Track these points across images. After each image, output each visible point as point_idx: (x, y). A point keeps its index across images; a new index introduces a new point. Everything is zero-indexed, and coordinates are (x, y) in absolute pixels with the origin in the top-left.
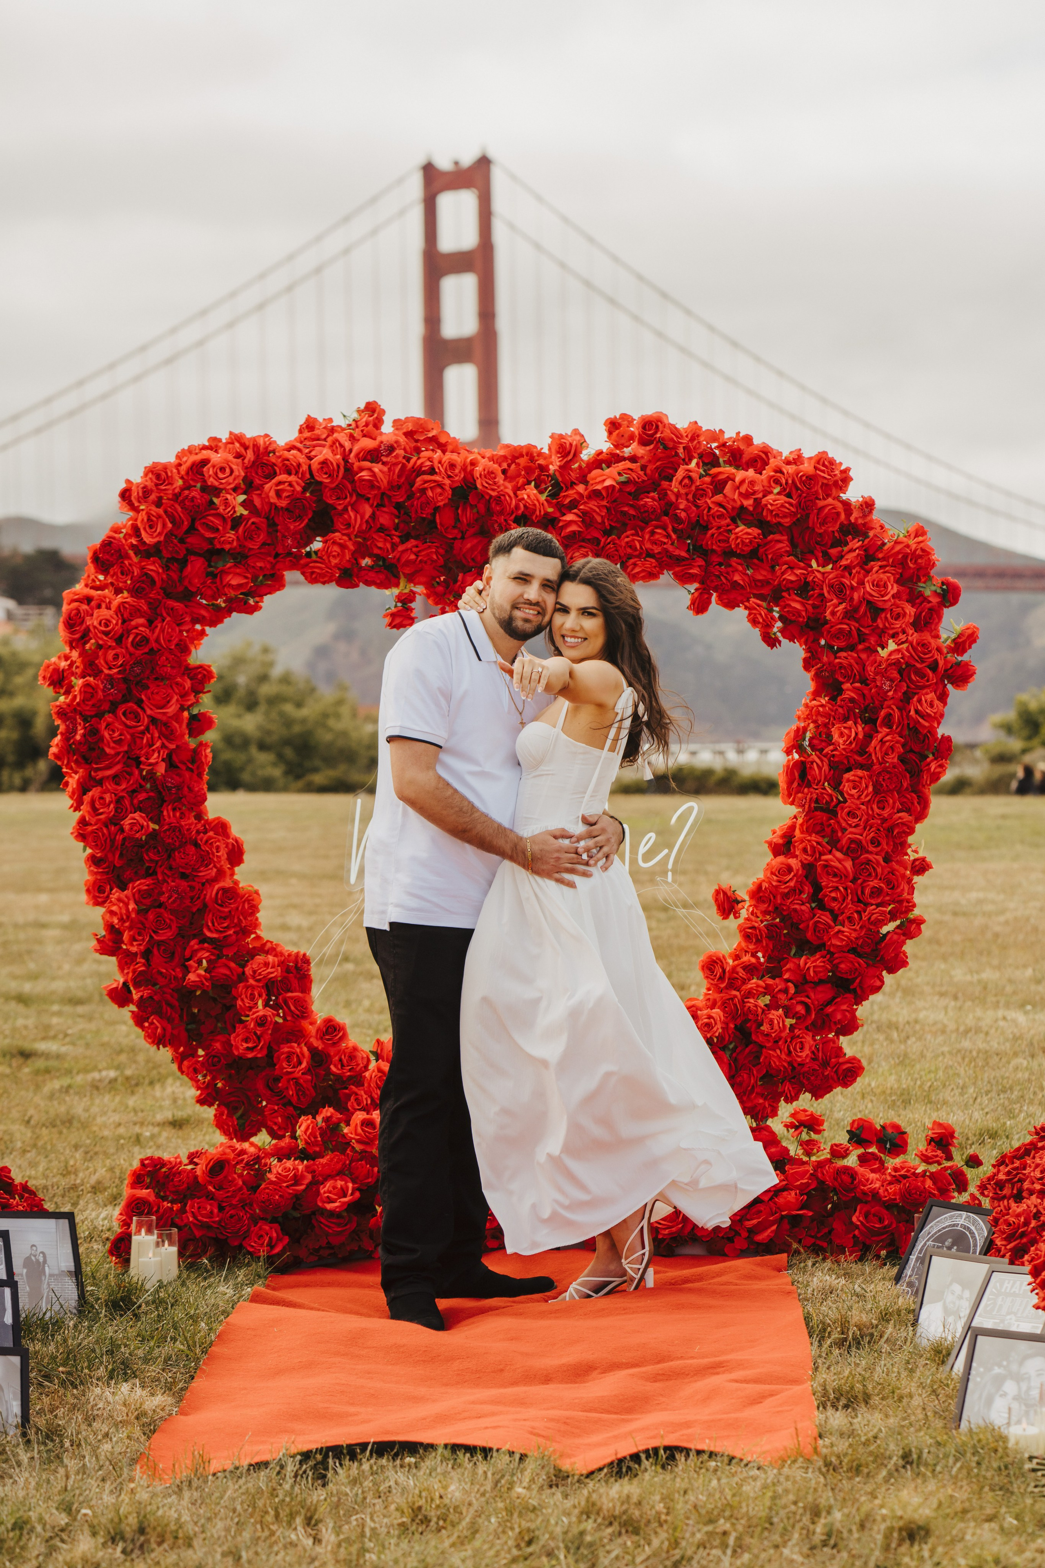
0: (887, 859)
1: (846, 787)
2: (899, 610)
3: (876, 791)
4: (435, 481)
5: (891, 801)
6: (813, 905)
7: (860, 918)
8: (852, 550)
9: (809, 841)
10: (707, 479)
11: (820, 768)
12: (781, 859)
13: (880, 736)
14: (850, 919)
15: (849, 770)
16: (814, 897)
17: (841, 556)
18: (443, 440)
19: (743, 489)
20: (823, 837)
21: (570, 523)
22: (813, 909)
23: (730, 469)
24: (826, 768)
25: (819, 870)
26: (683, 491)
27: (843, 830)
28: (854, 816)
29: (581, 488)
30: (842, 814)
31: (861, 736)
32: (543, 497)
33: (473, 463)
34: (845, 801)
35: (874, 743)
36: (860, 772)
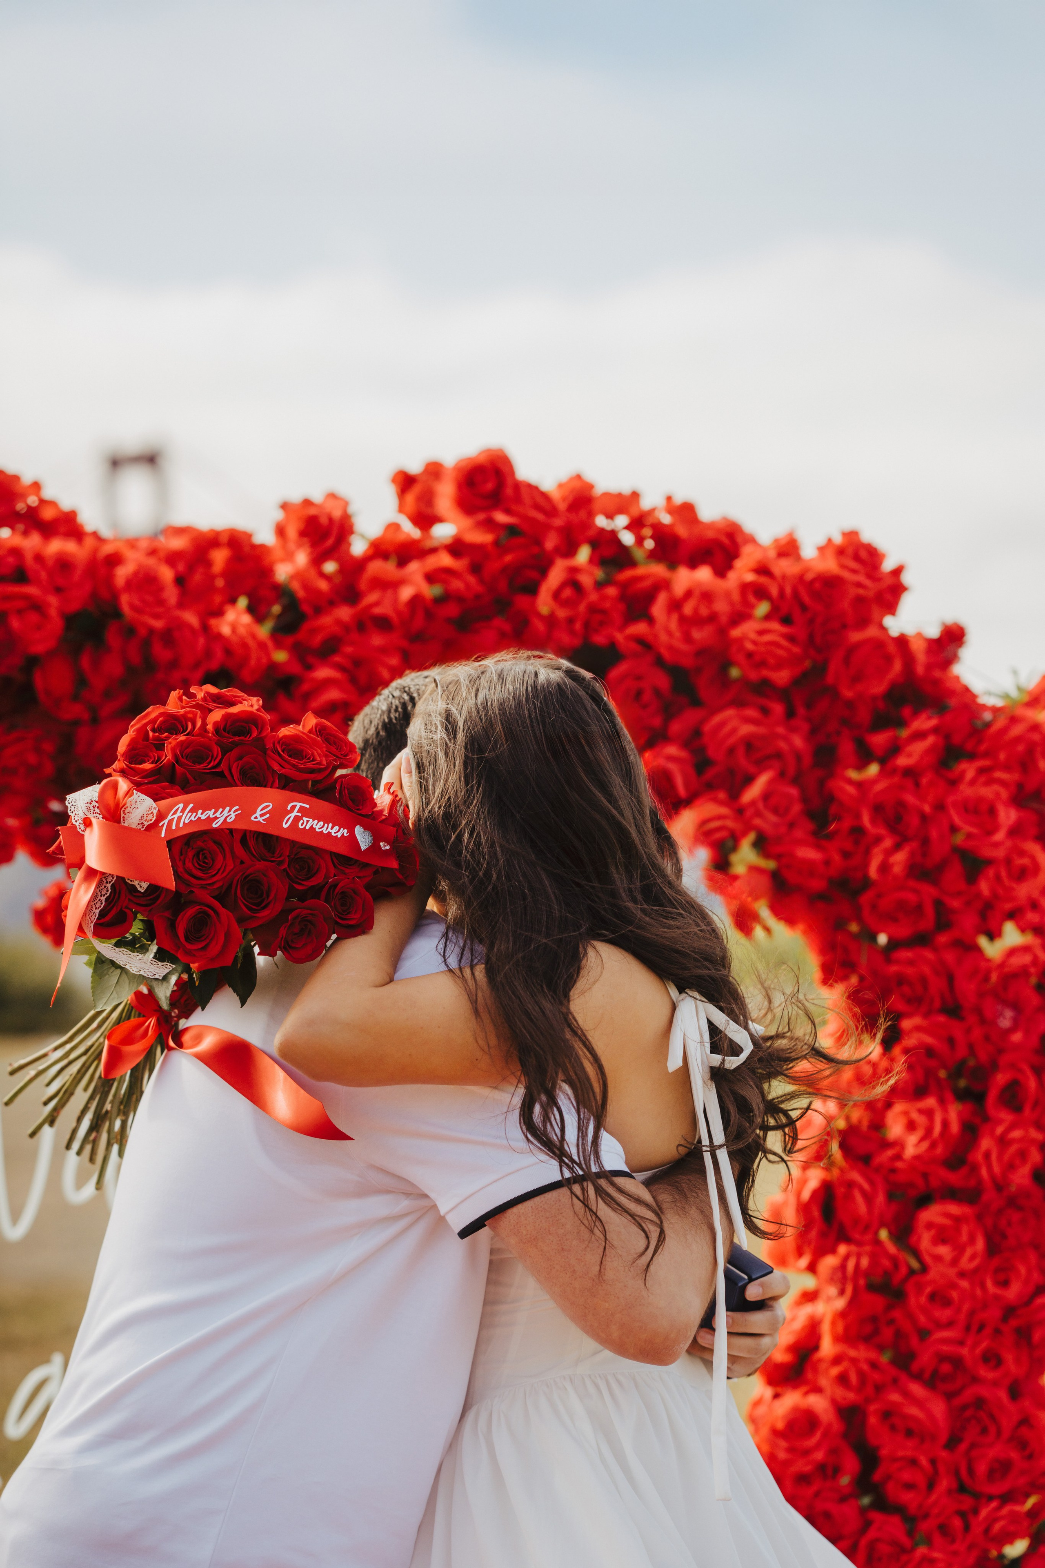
0: (1015, 1393)
1: (925, 1241)
2: (1025, 861)
3: (992, 1249)
4: (27, 597)
5: (1023, 1270)
6: (866, 1501)
7: (967, 1528)
8: (919, 736)
9: (854, 1361)
10: (612, 591)
11: (869, 1199)
12: (792, 1399)
13: (999, 1130)
14: (944, 1530)
15: (924, 1201)
16: (863, 1484)
17: (896, 748)
18: (48, 514)
19: (688, 609)
20: (881, 1348)
21: (328, 683)
22: (863, 1511)
23: (658, 570)
24: (880, 1199)
25: (873, 1420)
26: (562, 613)
27: (923, 1334)
28: (947, 1302)
29: (344, 613)
30: (917, 1301)
31: (955, 1127)
32: (264, 631)
33: (115, 560)
34: (925, 1269)
35: (986, 1143)
36: (954, 1209)
